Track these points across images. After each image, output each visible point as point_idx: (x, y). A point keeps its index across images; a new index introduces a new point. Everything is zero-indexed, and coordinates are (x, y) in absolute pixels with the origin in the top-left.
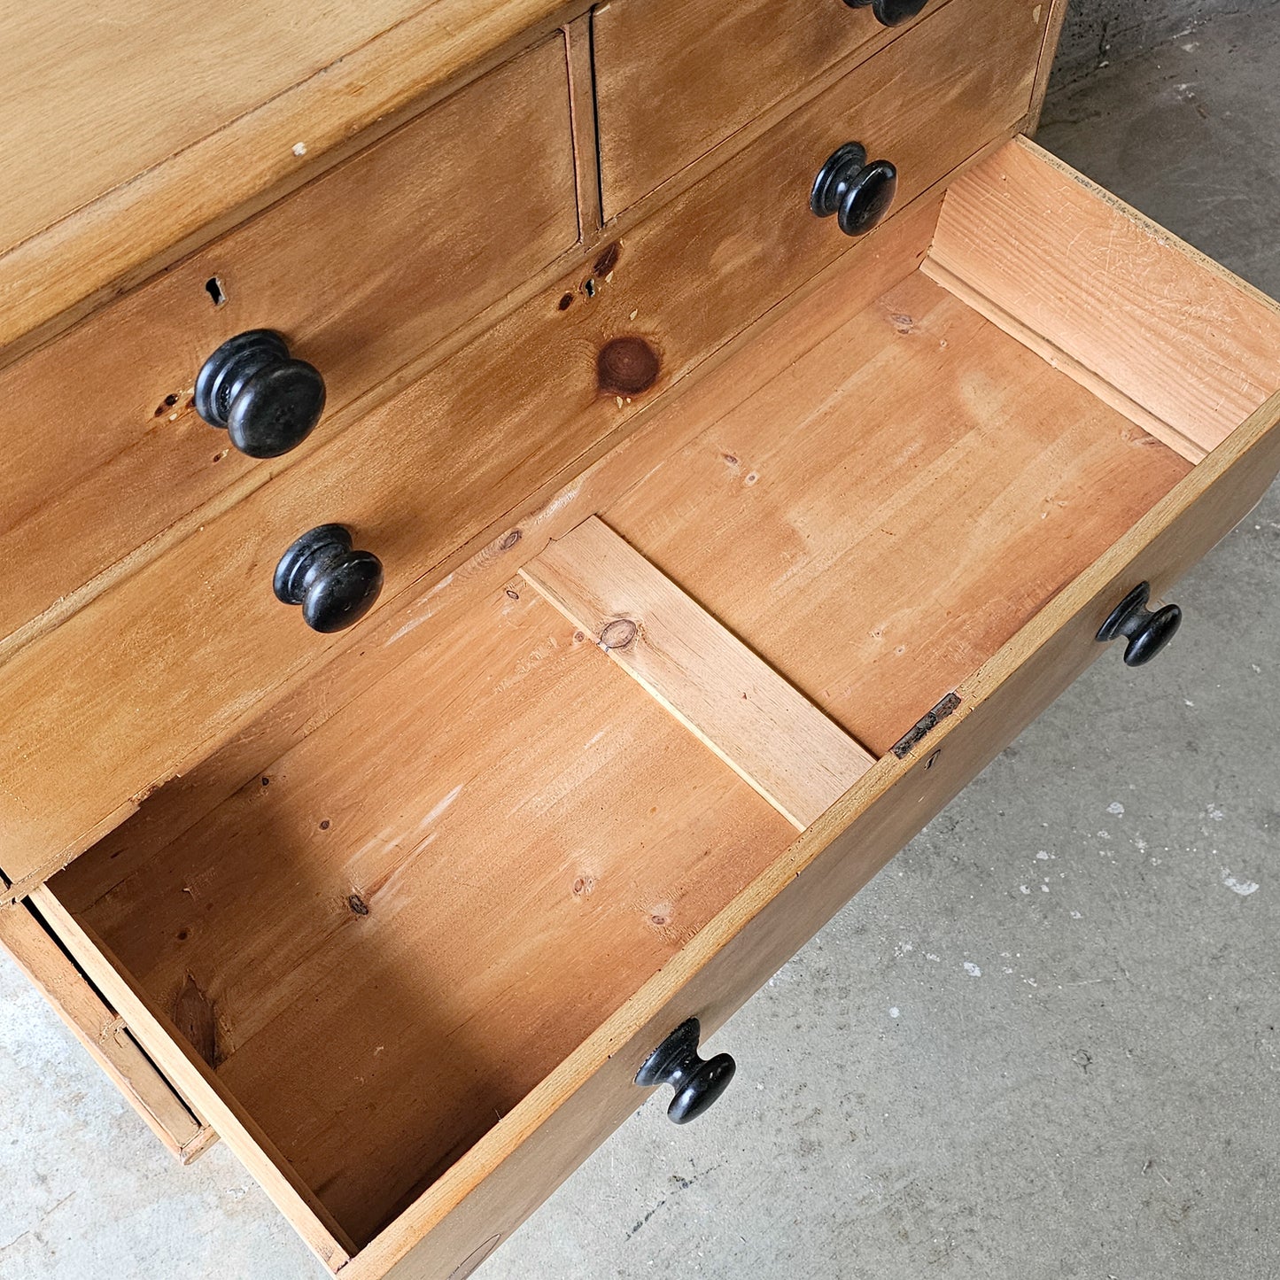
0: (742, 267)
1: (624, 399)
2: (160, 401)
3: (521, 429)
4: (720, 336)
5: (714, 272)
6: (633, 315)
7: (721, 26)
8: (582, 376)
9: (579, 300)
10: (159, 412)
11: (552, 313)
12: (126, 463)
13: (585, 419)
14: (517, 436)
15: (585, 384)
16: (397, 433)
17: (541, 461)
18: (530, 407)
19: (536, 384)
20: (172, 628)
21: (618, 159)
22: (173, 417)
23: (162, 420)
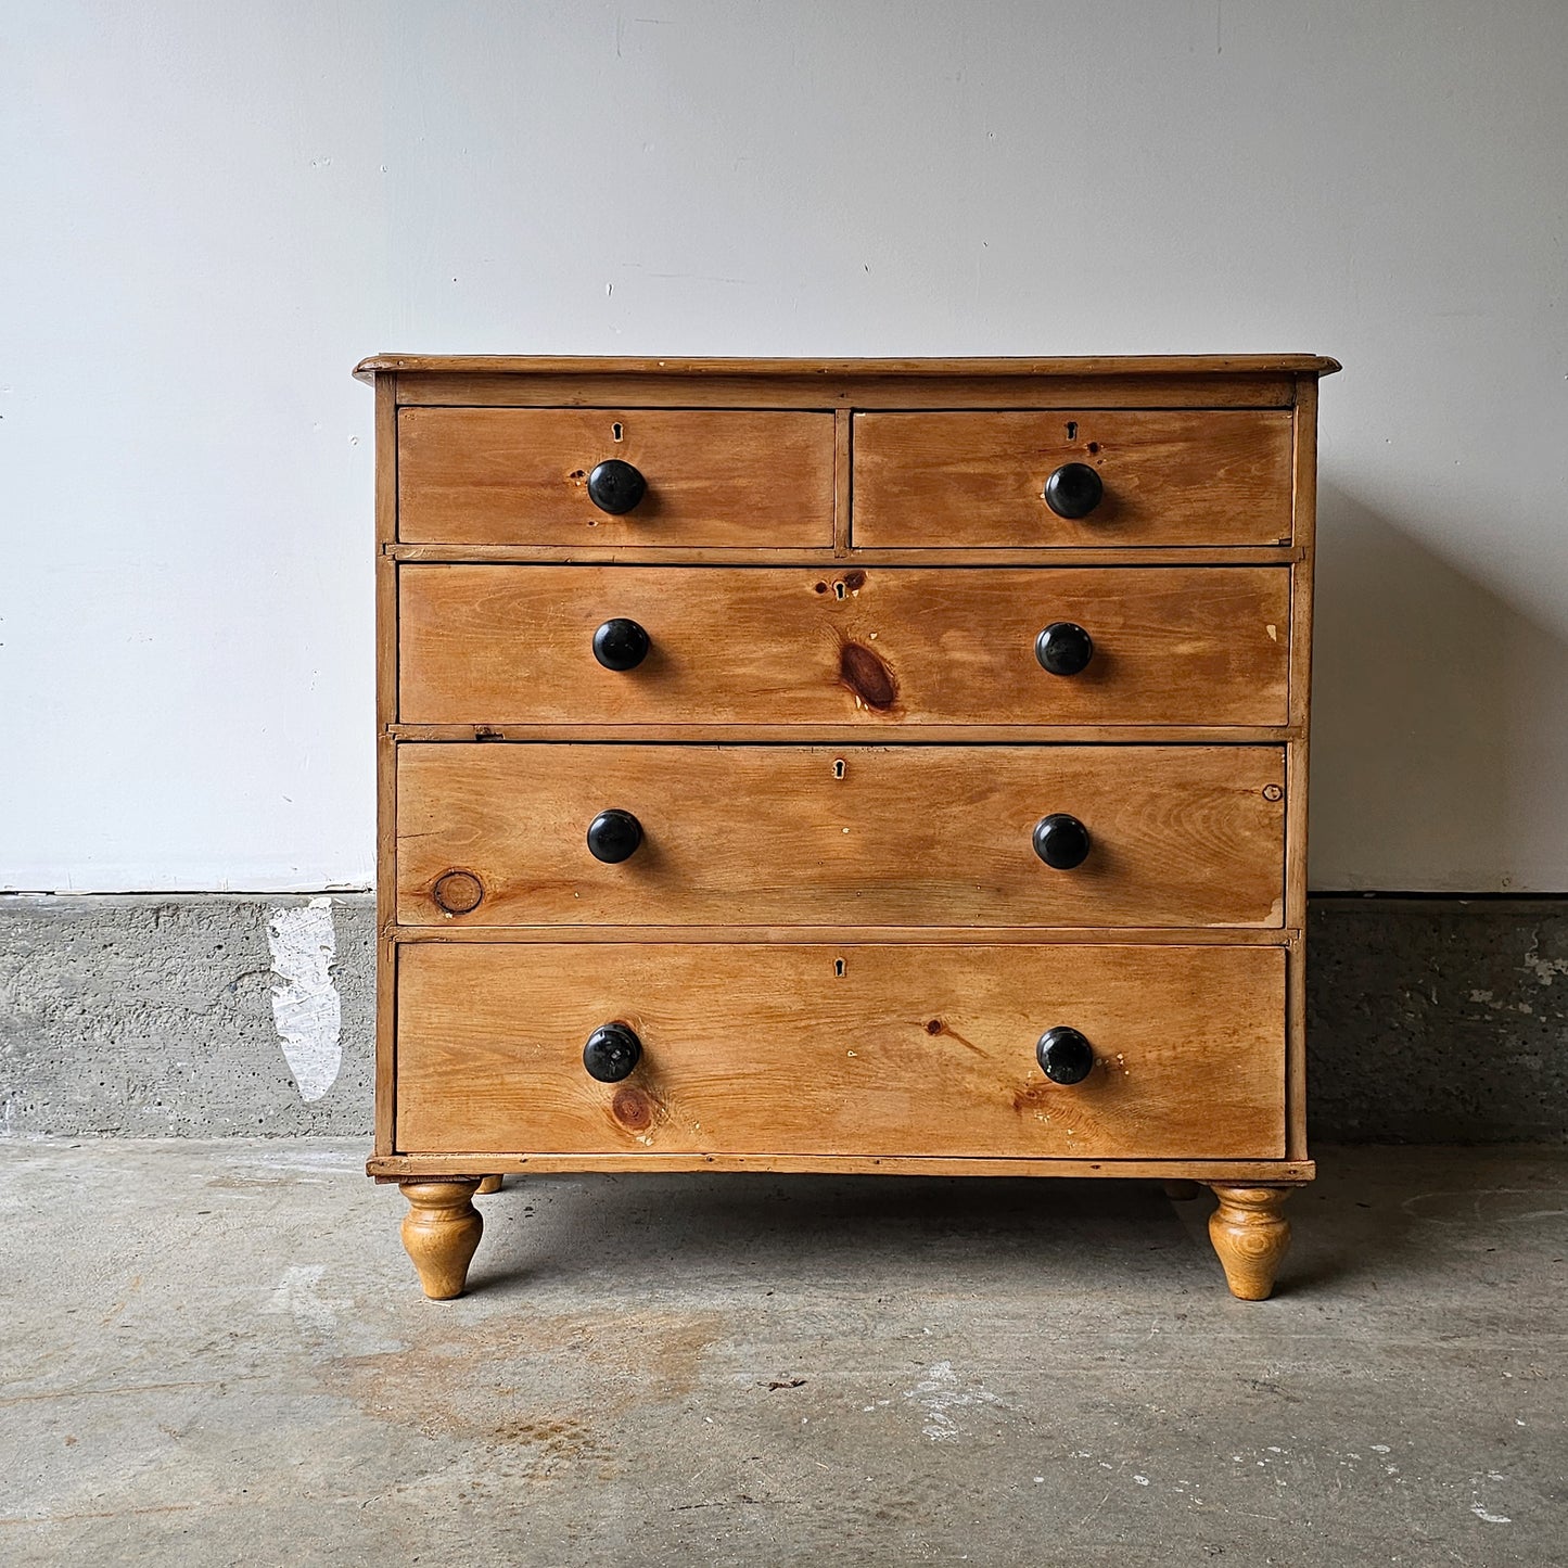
0: (971, 664)
1: (863, 703)
2: (575, 471)
3: (775, 661)
4: (953, 713)
5: (944, 650)
6: (873, 636)
7: (945, 469)
8: (828, 656)
9: (829, 594)
10: (573, 476)
11: (810, 589)
12: (548, 492)
13: (827, 693)
14: (771, 664)
15: (830, 664)
16: (693, 595)
17: (792, 701)
18: (786, 649)
19: (792, 633)
20: (535, 618)
21: (866, 511)
22: (578, 484)
23: (573, 480)
